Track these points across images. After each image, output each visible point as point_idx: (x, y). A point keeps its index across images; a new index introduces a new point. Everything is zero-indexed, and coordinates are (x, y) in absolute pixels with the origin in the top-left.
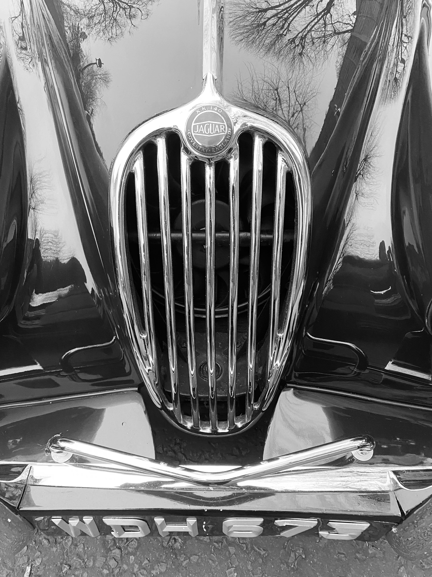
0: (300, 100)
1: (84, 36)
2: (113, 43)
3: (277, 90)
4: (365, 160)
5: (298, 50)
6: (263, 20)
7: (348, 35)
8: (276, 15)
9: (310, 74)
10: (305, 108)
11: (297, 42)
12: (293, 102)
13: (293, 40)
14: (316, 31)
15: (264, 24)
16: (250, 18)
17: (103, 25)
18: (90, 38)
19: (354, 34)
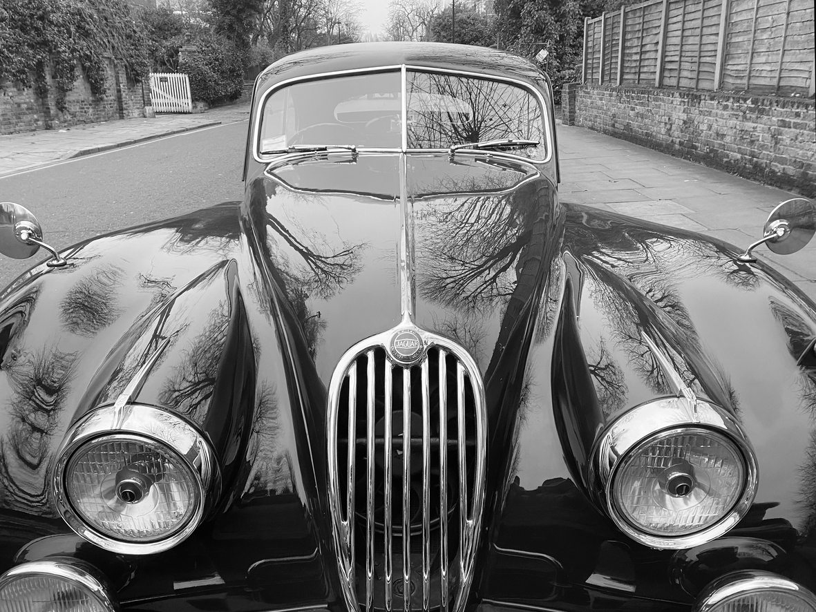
0: (474, 338)
1: (307, 297)
2: (329, 300)
3: (455, 330)
4: (526, 387)
5: (472, 304)
6: (444, 285)
7: (510, 297)
8: (454, 281)
9: (480, 321)
10: (478, 344)
11: (470, 299)
12: (468, 340)
13: (467, 297)
14: (485, 293)
15: (445, 287)
16: (434, 284)
17: (320, 288)
18: (311, 297)
19: (514, 296)
